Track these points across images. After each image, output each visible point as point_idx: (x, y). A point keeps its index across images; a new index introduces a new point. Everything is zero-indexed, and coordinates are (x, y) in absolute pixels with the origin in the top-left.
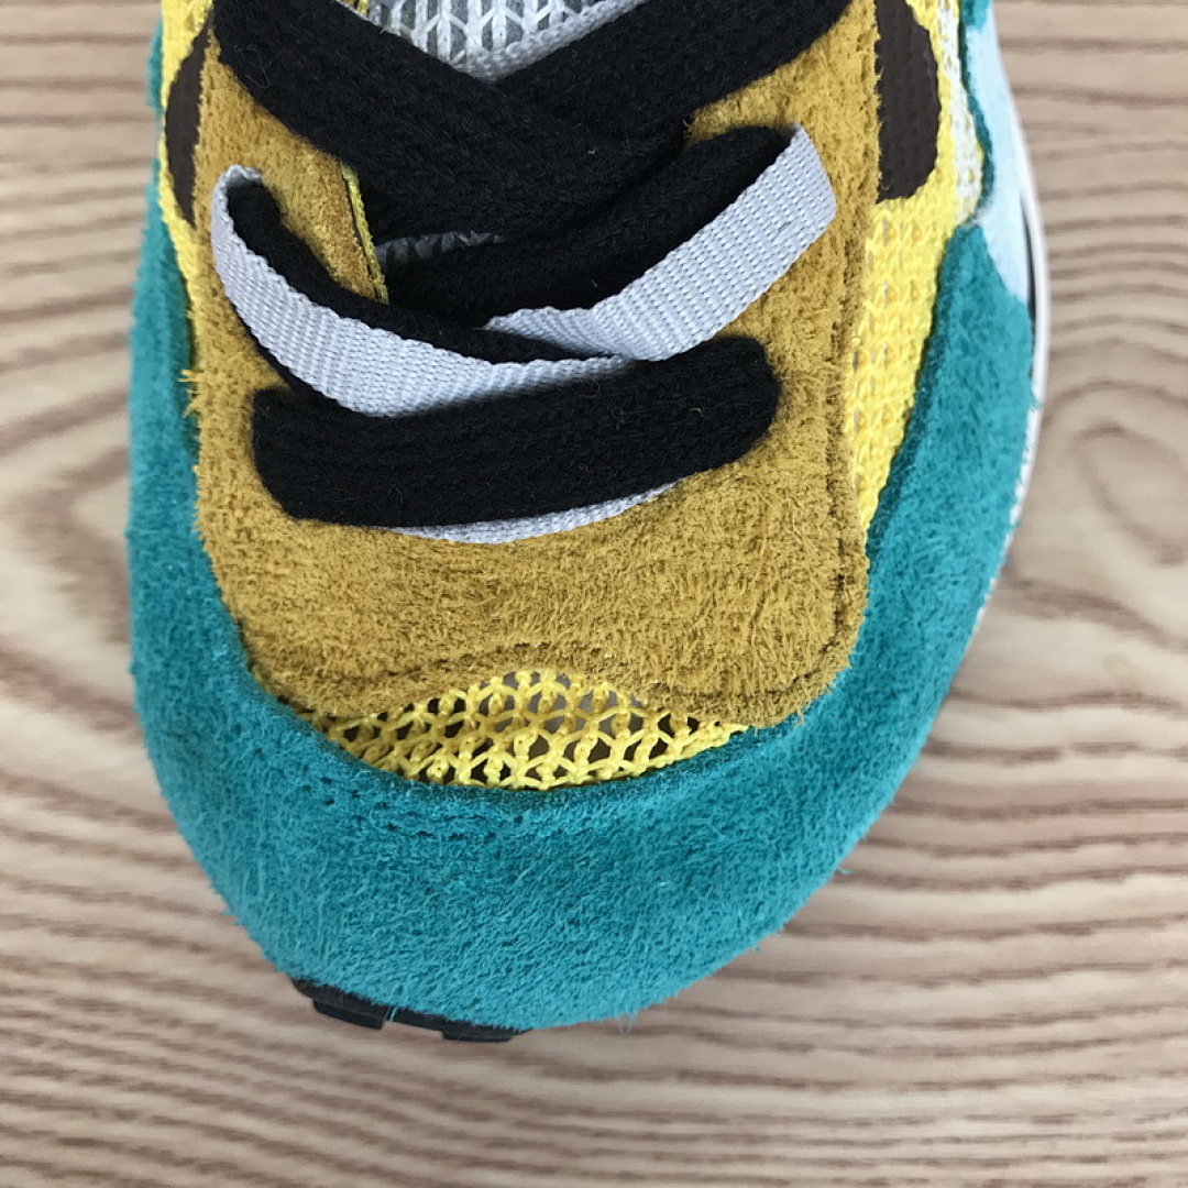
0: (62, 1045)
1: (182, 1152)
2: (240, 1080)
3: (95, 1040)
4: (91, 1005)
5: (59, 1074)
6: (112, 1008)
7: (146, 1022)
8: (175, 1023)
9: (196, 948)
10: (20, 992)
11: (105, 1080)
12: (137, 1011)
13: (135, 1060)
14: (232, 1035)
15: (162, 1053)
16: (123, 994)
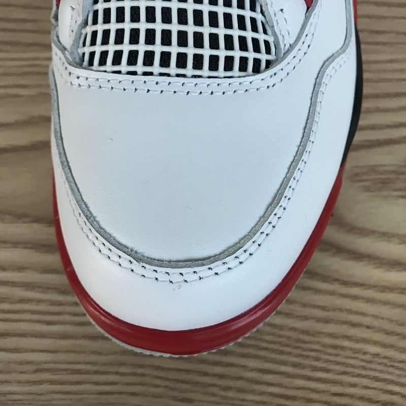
0: (327, 361)
1: (376, 399)
2: (391, 374)
3: (339, 359)
4: (335, 347)
5: (328, 371)
6: (343, 348)
7: (354, 353)
8: (365, 353)
9: (368, 327)
10: (310, 342)
11: (344, 373)
12: (351, 349)
13: (353, 366)
14: (385, 357)
15: (363, 364)
16: (346, 343)
